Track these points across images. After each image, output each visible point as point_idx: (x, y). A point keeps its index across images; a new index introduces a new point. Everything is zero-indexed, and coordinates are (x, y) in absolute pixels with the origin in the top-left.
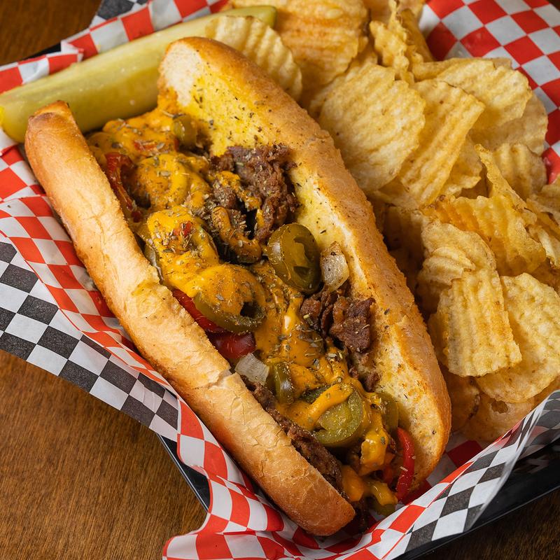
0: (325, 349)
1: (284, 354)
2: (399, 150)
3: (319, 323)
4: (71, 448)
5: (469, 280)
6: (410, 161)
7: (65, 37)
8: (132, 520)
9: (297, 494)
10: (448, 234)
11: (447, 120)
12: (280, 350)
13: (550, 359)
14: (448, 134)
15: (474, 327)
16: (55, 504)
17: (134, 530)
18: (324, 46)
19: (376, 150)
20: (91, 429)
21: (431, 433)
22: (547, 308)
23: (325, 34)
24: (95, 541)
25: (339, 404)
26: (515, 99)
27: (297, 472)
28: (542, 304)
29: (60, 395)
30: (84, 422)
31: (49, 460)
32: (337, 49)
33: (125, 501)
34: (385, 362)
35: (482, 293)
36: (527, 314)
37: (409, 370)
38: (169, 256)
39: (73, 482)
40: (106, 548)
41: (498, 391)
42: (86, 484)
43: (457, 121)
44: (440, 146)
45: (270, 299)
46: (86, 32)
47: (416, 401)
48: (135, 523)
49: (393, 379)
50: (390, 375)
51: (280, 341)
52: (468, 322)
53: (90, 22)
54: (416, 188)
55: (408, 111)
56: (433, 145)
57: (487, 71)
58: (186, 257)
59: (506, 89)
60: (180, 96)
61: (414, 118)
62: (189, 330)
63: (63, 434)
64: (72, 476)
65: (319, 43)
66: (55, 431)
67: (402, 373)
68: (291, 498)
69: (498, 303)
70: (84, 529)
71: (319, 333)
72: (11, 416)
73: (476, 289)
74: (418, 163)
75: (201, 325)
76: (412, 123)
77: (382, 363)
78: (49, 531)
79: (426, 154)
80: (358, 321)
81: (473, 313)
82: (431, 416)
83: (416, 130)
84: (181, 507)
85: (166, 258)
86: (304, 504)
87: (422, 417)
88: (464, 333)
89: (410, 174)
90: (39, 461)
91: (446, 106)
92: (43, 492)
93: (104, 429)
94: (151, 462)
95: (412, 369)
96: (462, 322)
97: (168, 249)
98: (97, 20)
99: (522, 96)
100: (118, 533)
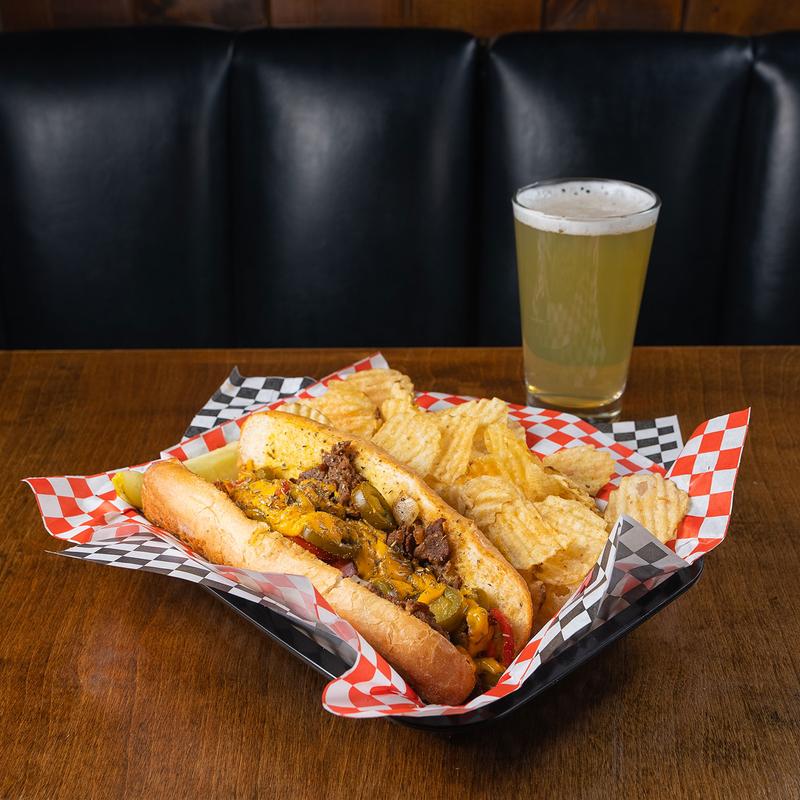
0: (414, 569)
1: (382, 573)
2: (427, 456)
3: (404, 549)
4: (210, 709)
5: (509, 509)
6: (436, 464)
7: (163, 450)
8: (276, 749)
9: (426, 654)
10: (484, 482)
11: (455, 435)
12: (378, 571)
13: (591, 543)
14: (459, 442)
15: (524, 539)
16: (203, 751)
17: (279, 755)
18: (352, 428)
19: (410, 461)
20: (226, 693)
21: (518, 606)
22: (576, 513)
23: (351, 422)
24: (246, 770)
25: (438, 598)
26: (498, 415)
27: (423, 634)
28: (571, 512)
29: (194, 677)
30: (218, 691)
31: (192, 721)
32: (362, 428)
33: (267, 736)
34: (465, 564)
35: (522, 516)
36: (561, 521)
37: (488, 562)
38: (274, 512)
39: (217, 733)
40: (257, 775)
41: (557, 579)
42: (229, 732)
43: (462, 433)
44: (455, 451)
45: (361, 536)
46: (178, 446)
47: (499, 585)
48: (280, 750)
49: (475, 576)
50: (472, 573)
51: (377, 565)
52: (517, 537)
53: (180, 441)
54: (447, 477)
55: (426, 432)
56: (450, 450)
57: (473, 406)
58: (288, 509)
59: (490, 412)
60: (256, 460)
61: (432, 434)
62: (302, 556)
63: (202, 702)
64: (215, 728)
65: (348, 428)
66: (194, 701)
67: (482, 567)
68: (421, 661)
69: (536, 518)
70: (234, 763)
71: (406, 556)
72: (154, 699)
73: (516, 515)
74: (443, 463)
75: (311, 551)
76: (432, 438)
77: (463, 567)
78: (201, 771)
79: (447, 457)
80: (436, 535)
81: (519, 531)
82: (516, 590)
83: (435, 441)
84: (317, 732)
85: (271, 514)
86: (434, 663)
87: (508, 597)
88: (517, 544)
89: (439, 470)
90: (184, 723)
91: (452, 428)
92: (190, 745)
93: (236, 693)
94: (283, 706)
95: (490, 558)
96: (512, 538)
97: (272, 507)
98: (185, 439)
99: (503, 412)
100: (265, 761)
